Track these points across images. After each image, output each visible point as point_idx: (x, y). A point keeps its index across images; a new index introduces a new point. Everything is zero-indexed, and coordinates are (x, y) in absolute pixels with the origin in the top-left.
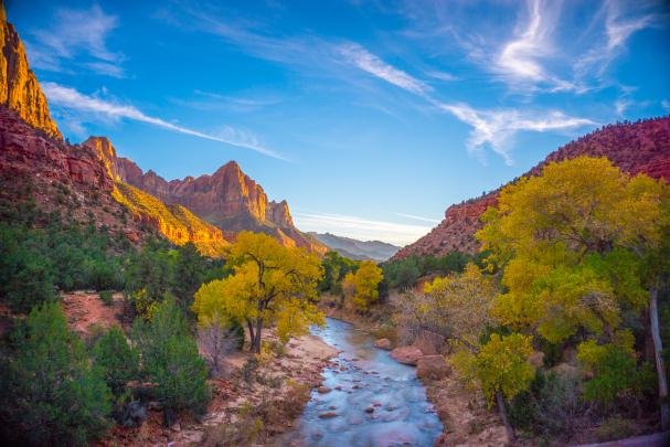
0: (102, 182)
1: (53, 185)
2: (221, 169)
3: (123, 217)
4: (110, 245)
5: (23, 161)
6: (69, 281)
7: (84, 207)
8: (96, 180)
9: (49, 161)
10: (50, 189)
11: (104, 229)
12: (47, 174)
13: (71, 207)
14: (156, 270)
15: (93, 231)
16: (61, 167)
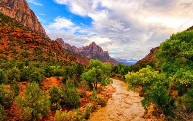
0: (60, 49)
1: (48, 51)
2: (91, 44)
3: (66, 57)
4: (63, 65)
5: (39, 45)
6: (49, 75)
7: (56, 56)
8: (59, 49)
9: (46, 45)
10: (47, 52)
11: (61, 61)
12: (46, 48)
13: (52, 56)
14: (70, 70)
15: (59, 61)
16: (49, 46)
